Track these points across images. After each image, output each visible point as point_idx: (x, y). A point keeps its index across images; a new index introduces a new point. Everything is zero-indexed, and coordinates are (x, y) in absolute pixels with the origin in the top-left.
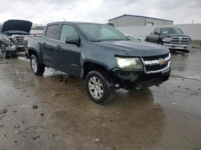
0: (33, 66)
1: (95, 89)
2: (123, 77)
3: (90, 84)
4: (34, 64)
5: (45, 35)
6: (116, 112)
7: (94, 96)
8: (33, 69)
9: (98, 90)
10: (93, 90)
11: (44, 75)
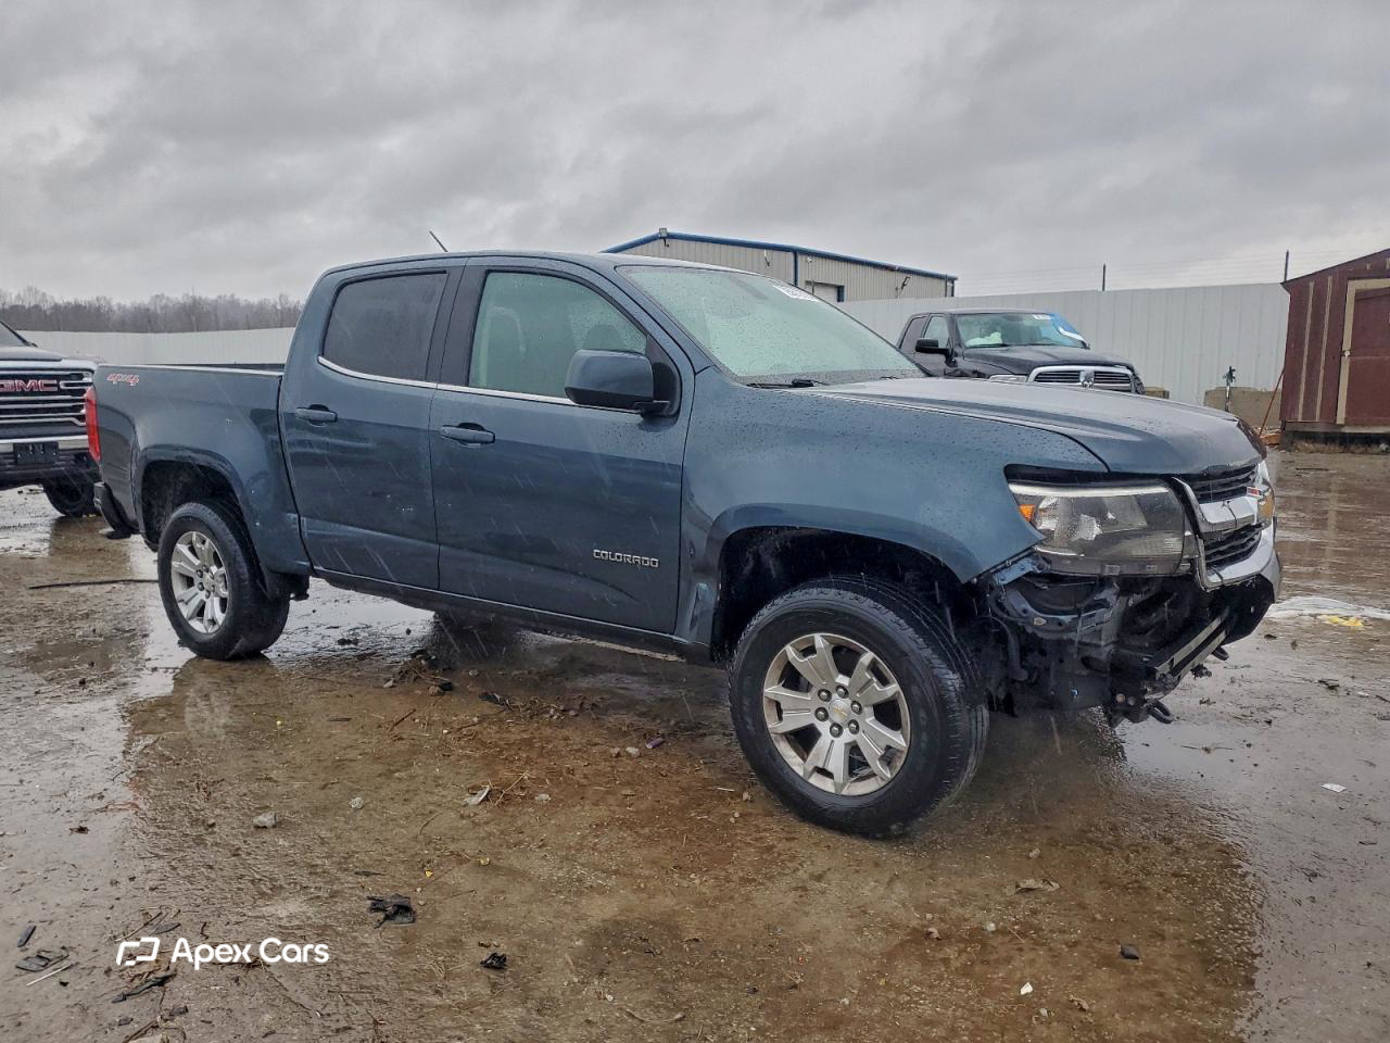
0: (179, 590)
1: (824, 727)
2: (1066, 619)
3: (772, 689)
4: (191, 572)
5: (323, 355)
6: (1030, 883)
7: (817, 781)
8: (185, 611)
9: (847, 736)
10: (804, 739)
11: (271, 653)
